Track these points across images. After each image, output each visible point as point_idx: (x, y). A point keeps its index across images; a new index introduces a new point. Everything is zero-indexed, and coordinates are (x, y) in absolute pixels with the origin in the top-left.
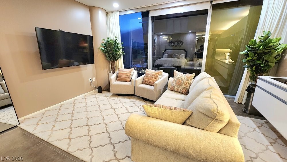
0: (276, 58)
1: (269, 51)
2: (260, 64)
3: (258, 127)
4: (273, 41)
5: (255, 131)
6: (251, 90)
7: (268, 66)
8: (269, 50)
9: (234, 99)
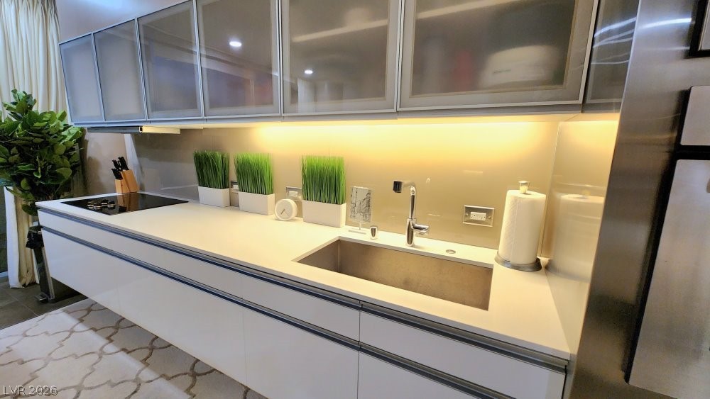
0: (69, 157)
1: (42, 140)
2: (31, 172)
3: (81, 320)
4: (46, 117)
5: (73, 334)
6: (35, 241)
7: (57, 177)
8: (42, 138)
9: (7, 279)
